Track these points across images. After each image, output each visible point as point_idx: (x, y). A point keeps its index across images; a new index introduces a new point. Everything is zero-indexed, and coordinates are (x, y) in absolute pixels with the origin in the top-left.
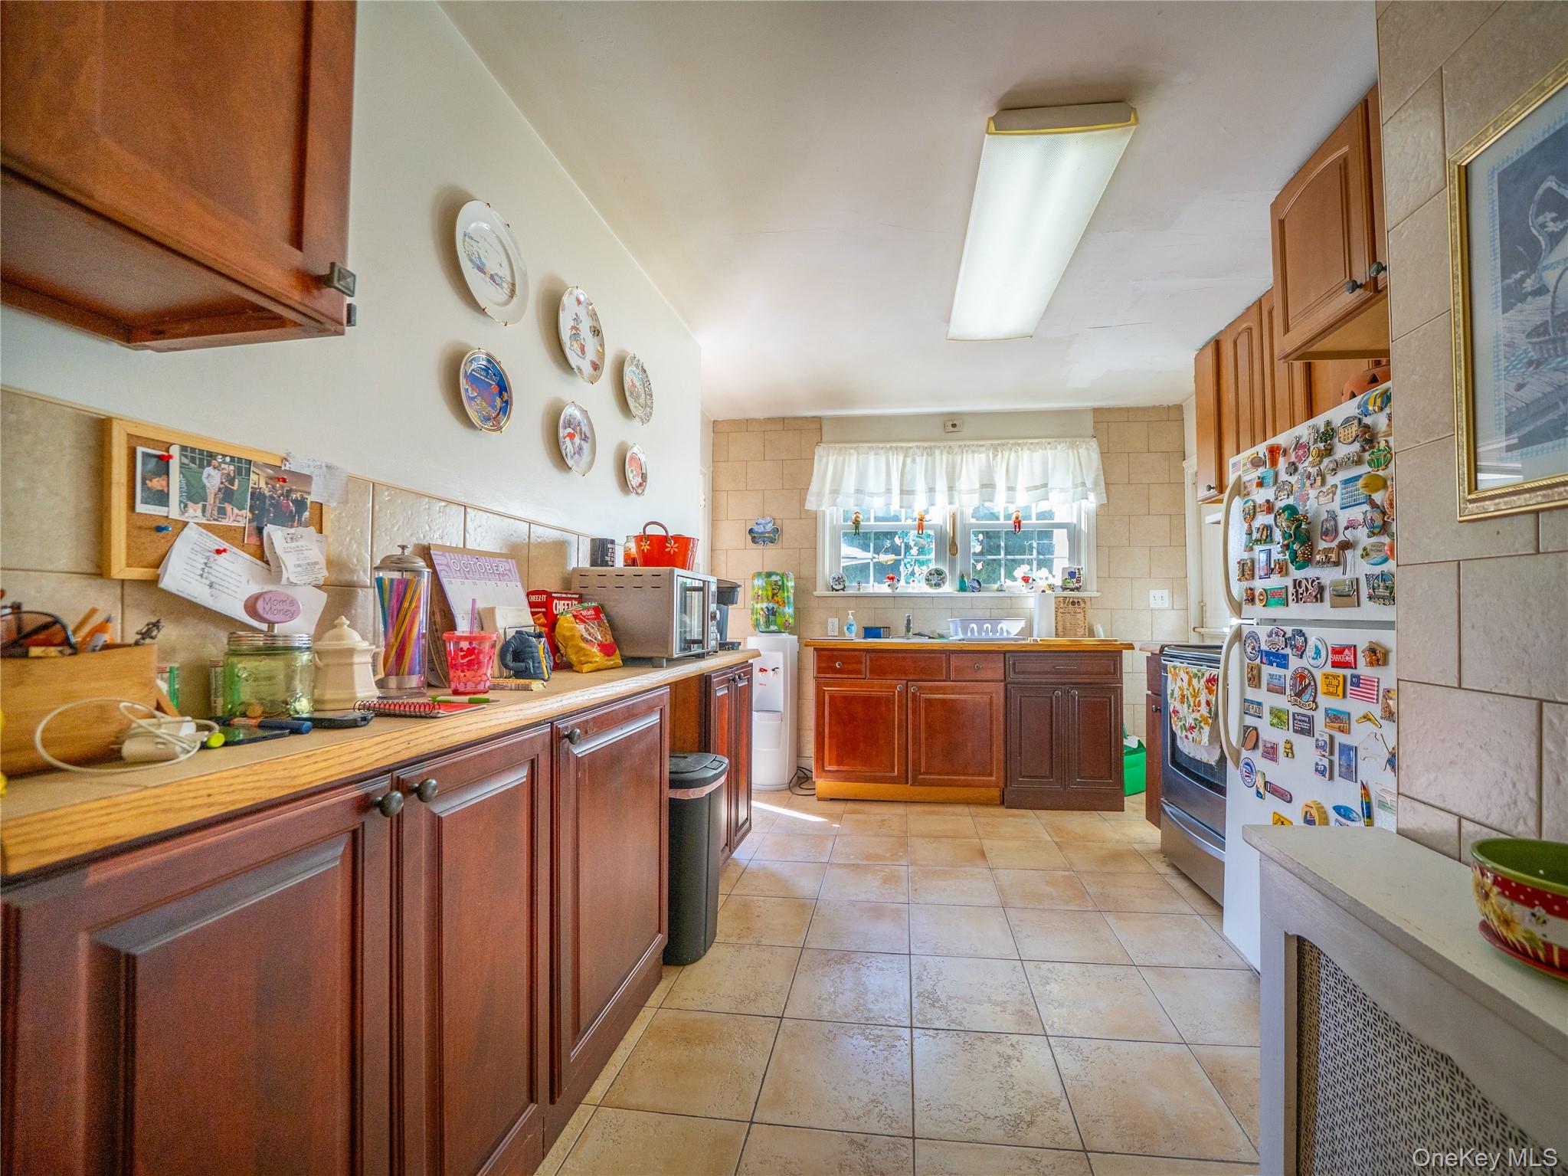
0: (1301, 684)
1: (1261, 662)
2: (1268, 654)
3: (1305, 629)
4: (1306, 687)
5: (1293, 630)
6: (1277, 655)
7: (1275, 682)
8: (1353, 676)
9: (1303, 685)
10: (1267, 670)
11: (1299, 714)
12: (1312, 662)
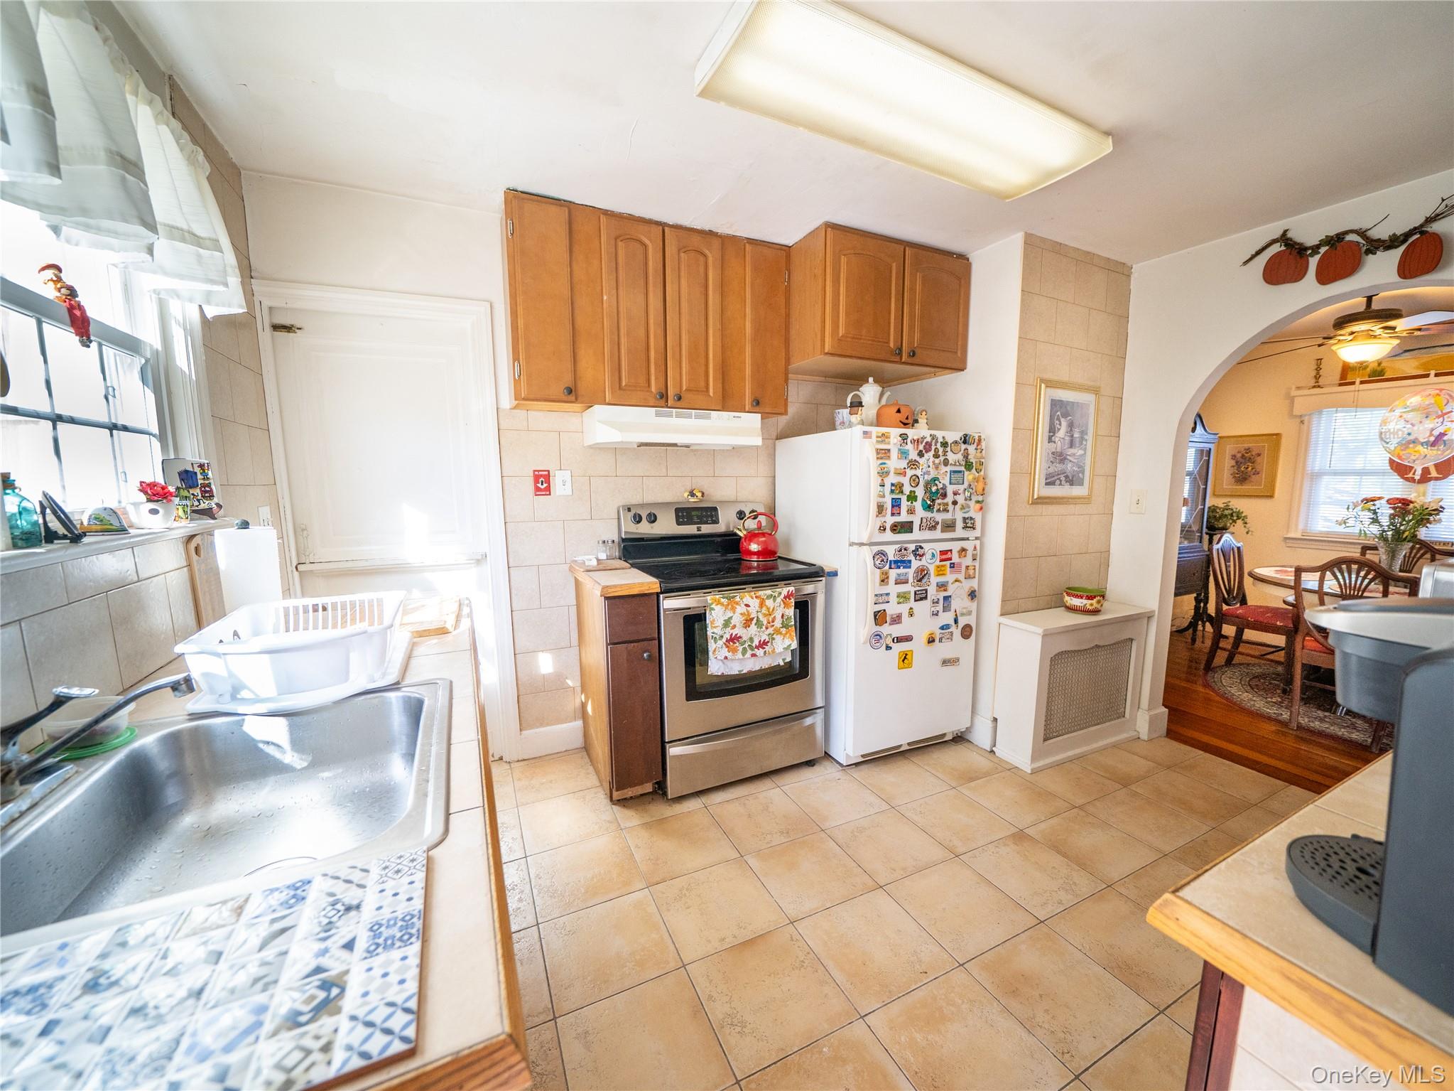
0: (921, 574)
1: (890, 568)
2: (896, 562)
3: (922, 545)
4: (925, 575)
5: (916, 546)
6: (903, 562)
7: (902, 577)
8: (951, 564)
9: (922, 575)
10: (893, 574)
11: (918, 591)
12: (929, 561)
